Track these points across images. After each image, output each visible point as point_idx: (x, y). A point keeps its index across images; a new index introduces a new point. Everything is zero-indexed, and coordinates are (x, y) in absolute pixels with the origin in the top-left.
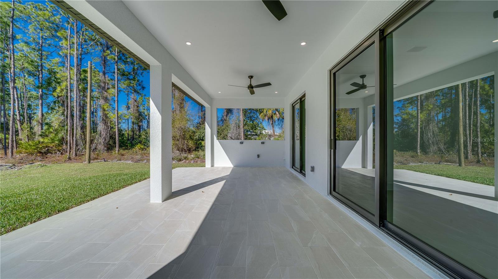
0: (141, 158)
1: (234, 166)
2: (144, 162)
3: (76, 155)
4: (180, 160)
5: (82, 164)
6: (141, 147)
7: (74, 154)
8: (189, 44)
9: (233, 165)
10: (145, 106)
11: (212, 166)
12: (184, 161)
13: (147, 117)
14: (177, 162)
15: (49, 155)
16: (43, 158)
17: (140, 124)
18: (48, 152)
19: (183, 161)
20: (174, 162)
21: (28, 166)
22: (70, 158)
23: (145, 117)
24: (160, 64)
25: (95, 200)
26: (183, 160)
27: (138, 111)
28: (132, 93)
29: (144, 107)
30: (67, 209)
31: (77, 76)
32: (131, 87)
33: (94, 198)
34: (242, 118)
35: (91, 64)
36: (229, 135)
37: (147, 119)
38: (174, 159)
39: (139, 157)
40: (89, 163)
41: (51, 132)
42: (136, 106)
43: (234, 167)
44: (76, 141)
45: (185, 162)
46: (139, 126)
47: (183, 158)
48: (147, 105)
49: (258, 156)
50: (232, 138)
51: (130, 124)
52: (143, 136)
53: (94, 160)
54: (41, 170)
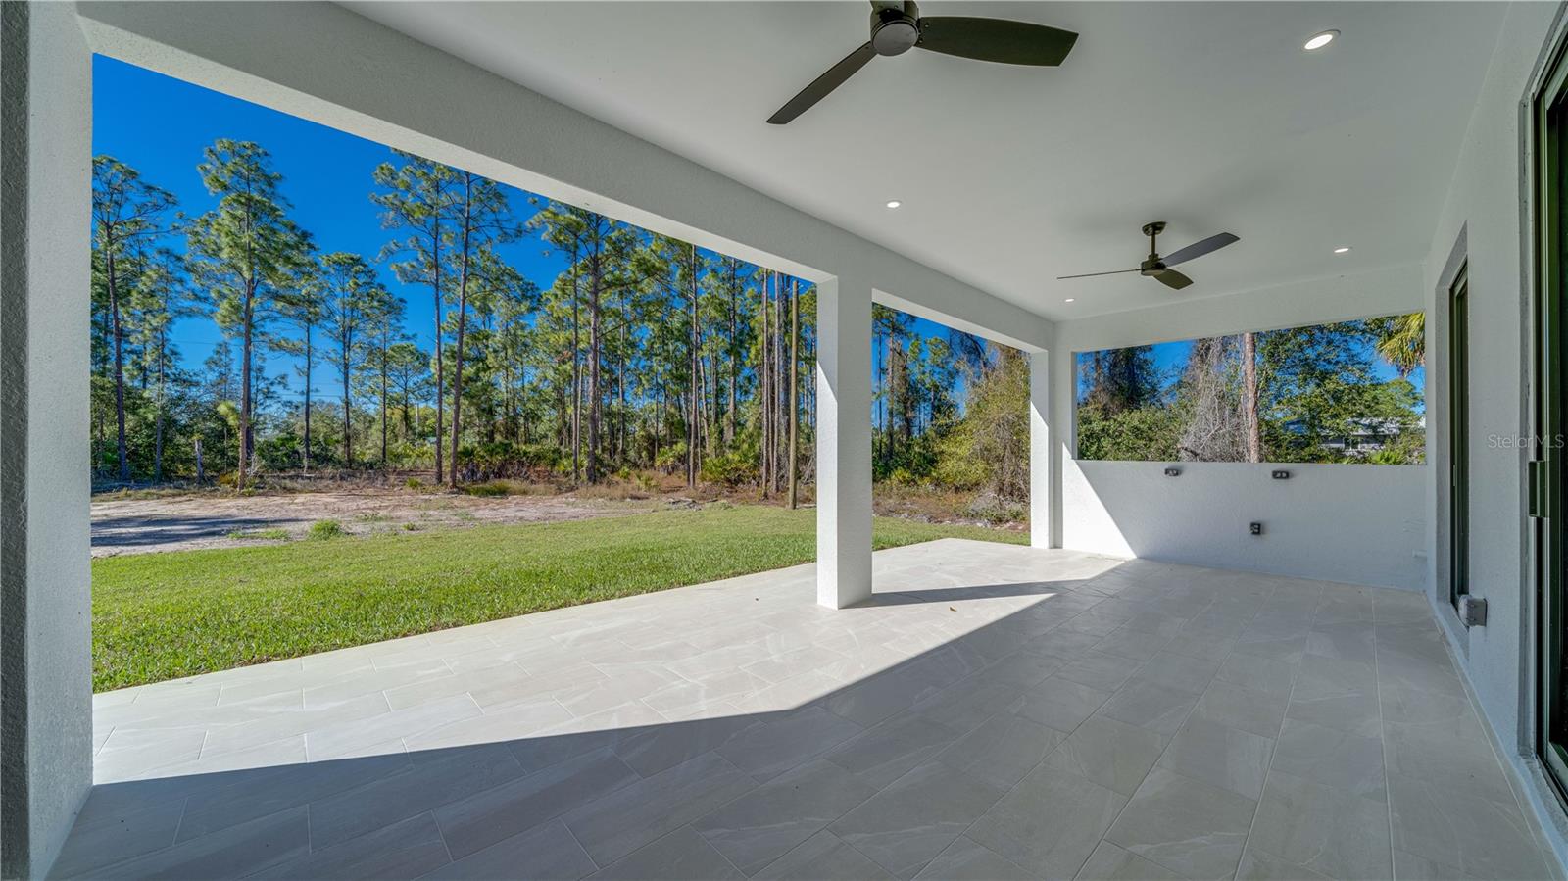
0: (898, 506)
1: (1140, 558)
2: (902, 517)
3: (778, 489)
4: (999, 521)
5: (782, 509)
6: (904, 477)
7: (774, 487)
8: (893, 205)
9: (1135, 552)
10: (926, 364)
11: (1056, 543)
12: (1011, 523)
13: (932, 393)
14: (989, 526)
15: (740, 485)
16: (731, 492)
17: (910, 414)
18: (738, 481)
19: (1008, 525)
20: (979, 525)
21: (710, 504)
22: (766, 495)
23: (926, 395)
24: (835, 277)
25: (741, 577)
26: (1008, 521)
27: (905, 379)
28: (888, 335)
29: (923, 366)
30: (696, 583)
31: (779, 319)
32: (884, 321)
33: (740, 574)
34: (1249, 372)
35: (798, 287)
36: (1186, 442)
37: (930, 399)
38: (982, 515)
39: (892, 502)
40: (794, 508)
41: (744, 441)
42: (901, 366)
43: (1142, 561)
44: (779, 459)
45: (1014, 528)
46: (909, 421)
47: (1008, 516)
48: (929, 361)
49: (1257, 529)
50: (1196, 454)
51: (883, 416)
52: (917, 449)
53: (804, 502)
54: (723, 513)
